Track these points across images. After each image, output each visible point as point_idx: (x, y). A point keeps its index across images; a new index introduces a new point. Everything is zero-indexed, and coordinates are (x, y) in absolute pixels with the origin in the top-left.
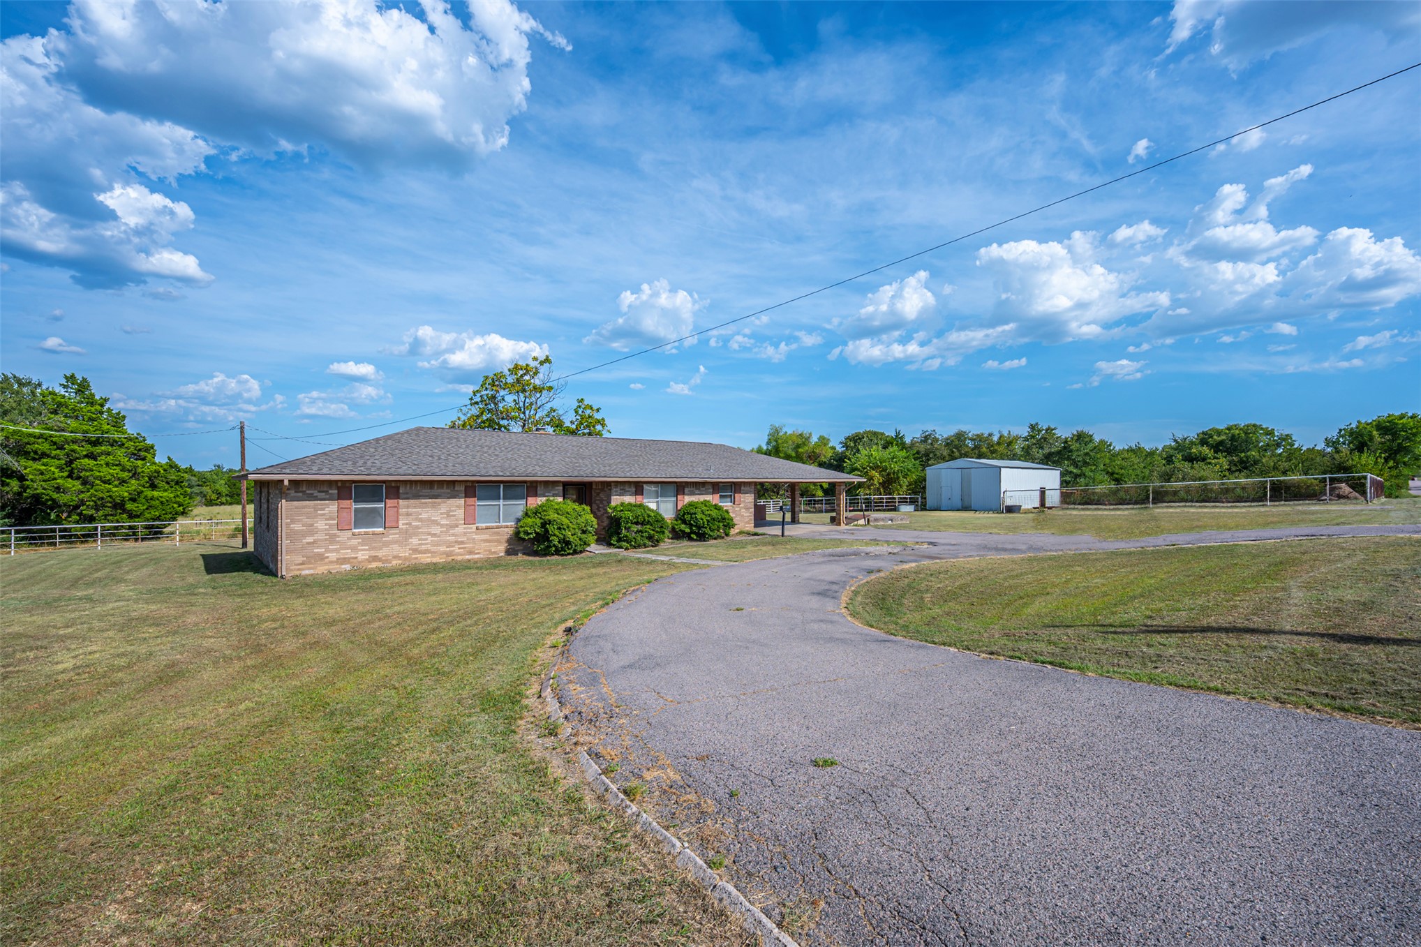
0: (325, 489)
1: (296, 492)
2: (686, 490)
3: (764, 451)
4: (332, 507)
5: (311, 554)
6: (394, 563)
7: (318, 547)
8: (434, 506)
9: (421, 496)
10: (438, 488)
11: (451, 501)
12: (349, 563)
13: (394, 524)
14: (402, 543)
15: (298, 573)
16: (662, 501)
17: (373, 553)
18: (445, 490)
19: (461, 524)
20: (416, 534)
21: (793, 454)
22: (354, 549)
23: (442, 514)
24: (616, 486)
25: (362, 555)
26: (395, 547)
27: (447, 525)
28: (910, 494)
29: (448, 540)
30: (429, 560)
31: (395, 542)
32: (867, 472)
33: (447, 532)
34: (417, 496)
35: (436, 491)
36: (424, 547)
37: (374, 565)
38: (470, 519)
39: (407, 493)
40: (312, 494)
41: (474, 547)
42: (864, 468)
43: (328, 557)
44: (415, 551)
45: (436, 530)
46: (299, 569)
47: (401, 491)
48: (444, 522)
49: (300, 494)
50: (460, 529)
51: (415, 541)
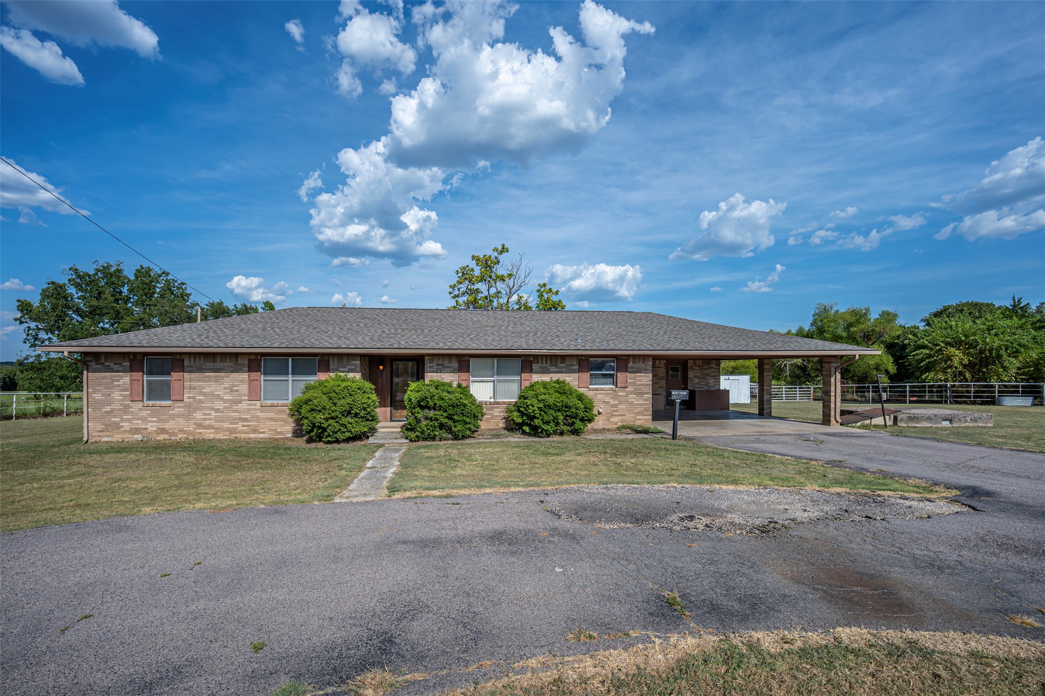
0: (120, 362)
1: (96, 364)
2: (535, 367)
3: (805, 333)
4: (125, 379)
5: (109, 423)
6: (180, 436)
7: (114, 417)
8: (217, 380)
9: (204, 369)
10: (221, 361)
11: (234, 375)
12: (140, 433)
13: (179, 398)
14: (187, 416)
15: (98, 439)
16: (499, 381)
17: (161, 425)
18: (228, 364)
19: (245, 400)
20: (200, 409)
21: (845, 334)
22: (144, 420)
23: (225, 388)
24: (431, 361)
25: (152, 427)
26: (180, 420)
27: (230, 400)
28: (1022, 380)
29: (232, 417)
30: (212, 436)
31: (181, 416)
32: (940, 350)
33: (230, 407)
34: (200, 370)
35: (219, 365)
36: (207, 422)
37: (161, 437)
38: (254, 395)
39: (192, 367)
40: (110, 366)
41: (258, 426)
42: (937, 345)
43: (122, 427)
44: (199, 426)
45: (219, 405)
46: (99, 436)
47: (185, 364)
48: (227, 397)
49: (100, 366)
50: (244, 406)
51: (198, 415)
